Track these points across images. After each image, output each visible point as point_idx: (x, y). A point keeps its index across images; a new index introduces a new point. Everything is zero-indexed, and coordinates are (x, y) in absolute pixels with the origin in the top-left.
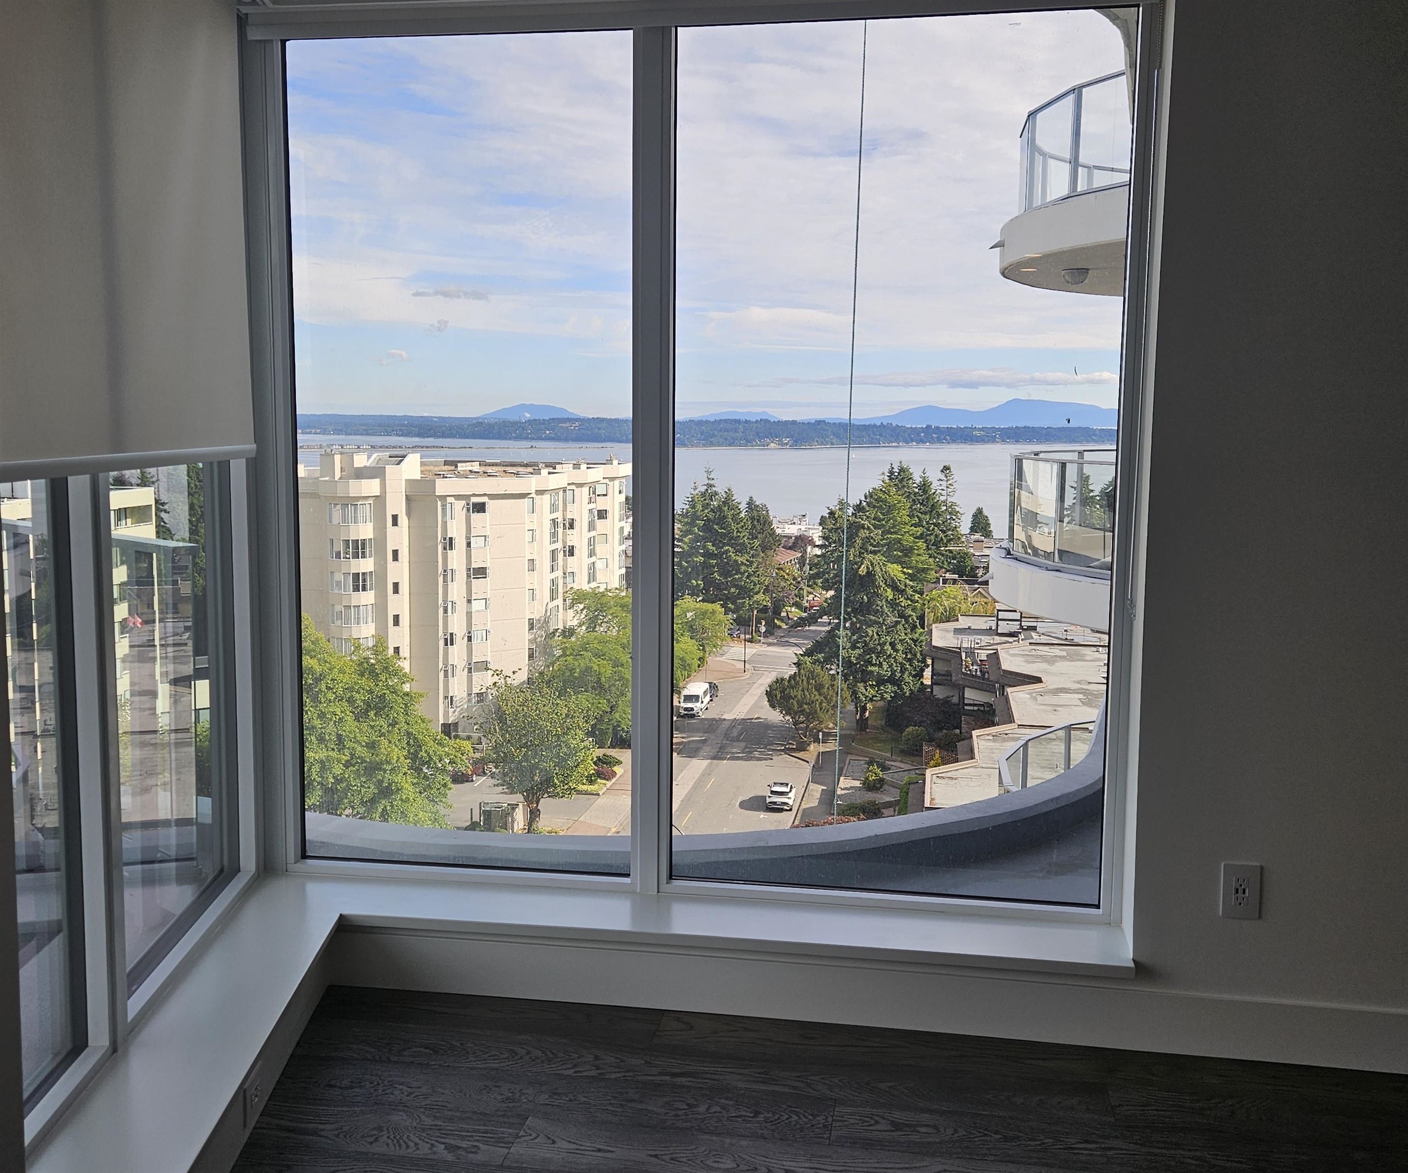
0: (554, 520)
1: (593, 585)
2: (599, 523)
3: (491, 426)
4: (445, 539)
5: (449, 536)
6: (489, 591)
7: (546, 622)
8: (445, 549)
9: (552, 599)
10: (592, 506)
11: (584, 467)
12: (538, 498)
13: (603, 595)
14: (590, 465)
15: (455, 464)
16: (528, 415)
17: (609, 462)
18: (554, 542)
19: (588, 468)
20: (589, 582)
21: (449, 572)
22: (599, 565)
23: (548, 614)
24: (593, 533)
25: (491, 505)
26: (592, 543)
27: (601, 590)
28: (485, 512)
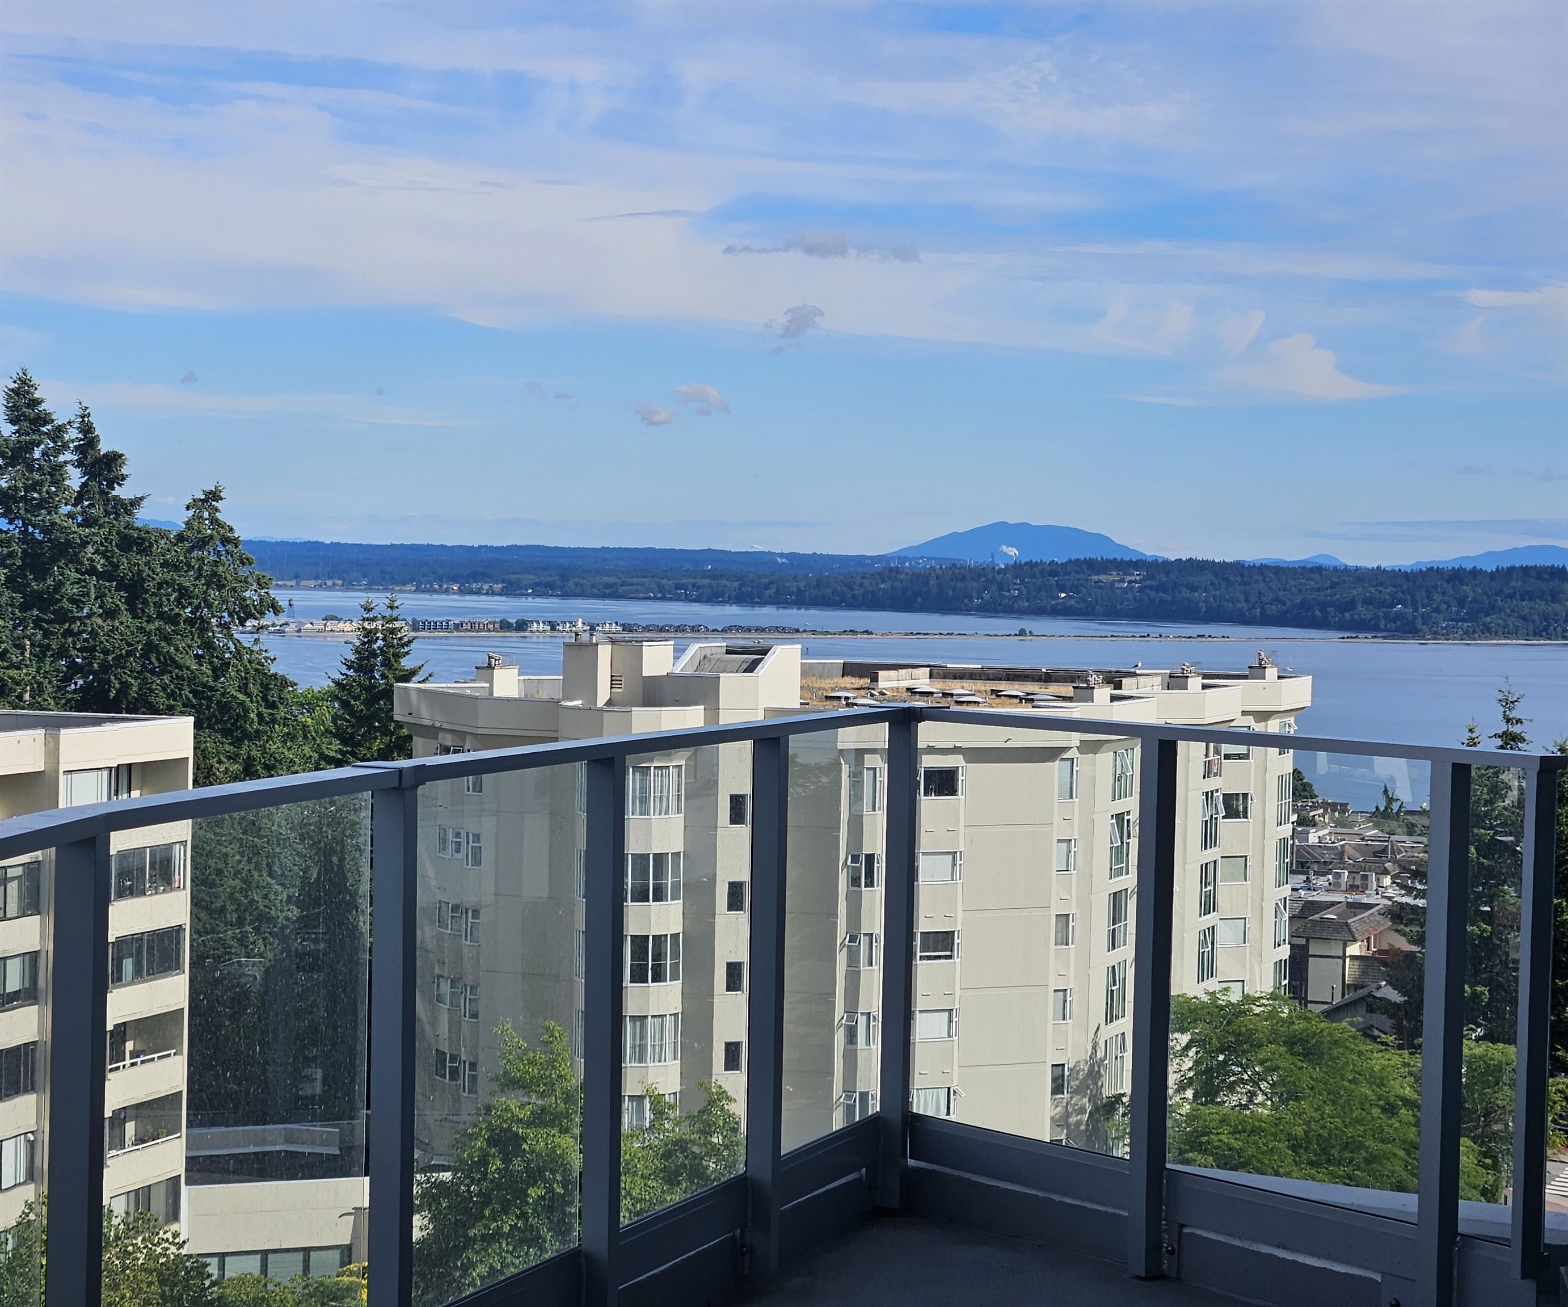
0: (1119, 817)
1: (1212, 985)
2: (1226, 827)
3: (920, 578)
4: (855, 859)
5: (866, 851)
6: (958, 992)
7: (1094, 1073)
8: (855, 881)
9: (1110, 1017)
10: (1213, 783)
11: (1195, 683)
12: (1083, 762)
13: (1238, 1011)
14: (1212, 678)
15: (871, 672)
16: (1013, 551)
17: (1257, 671)
18: (1119, 872)
19: (1205, 687)
20: (1201, 979)
21: (864, 941)
22: (1225, 935)
23: (1100, 1054)
24: (1212, 854)
25: (969, 775)
26: (1210, 878)
27: (1235, 997)
28: (953, 792)
